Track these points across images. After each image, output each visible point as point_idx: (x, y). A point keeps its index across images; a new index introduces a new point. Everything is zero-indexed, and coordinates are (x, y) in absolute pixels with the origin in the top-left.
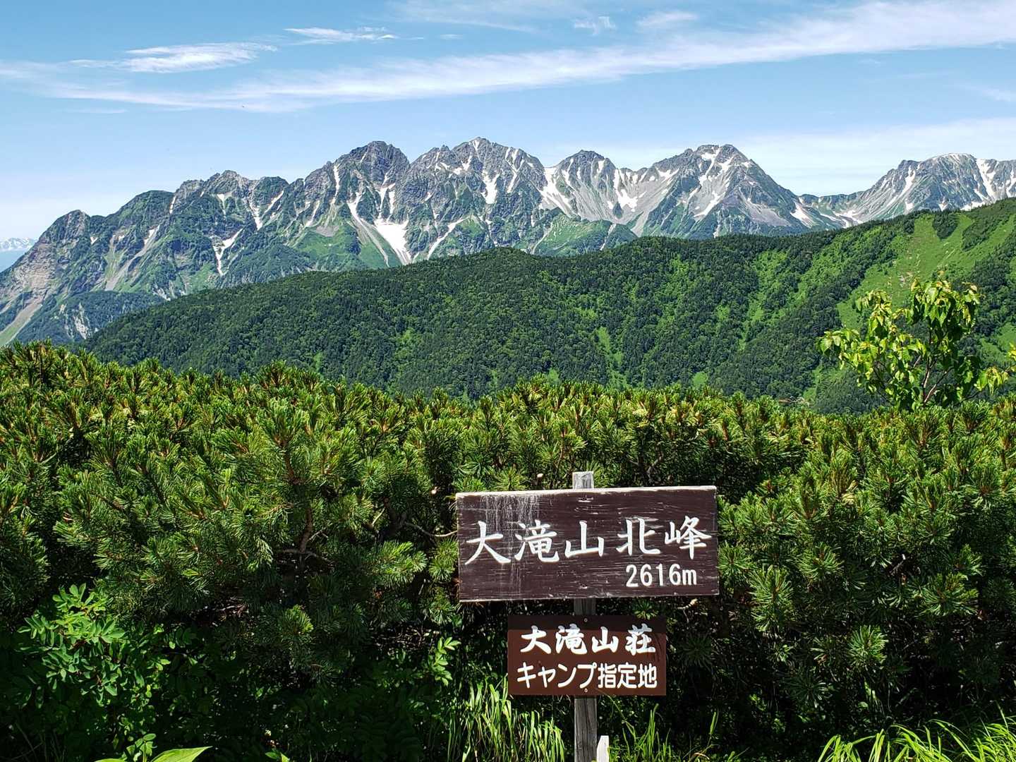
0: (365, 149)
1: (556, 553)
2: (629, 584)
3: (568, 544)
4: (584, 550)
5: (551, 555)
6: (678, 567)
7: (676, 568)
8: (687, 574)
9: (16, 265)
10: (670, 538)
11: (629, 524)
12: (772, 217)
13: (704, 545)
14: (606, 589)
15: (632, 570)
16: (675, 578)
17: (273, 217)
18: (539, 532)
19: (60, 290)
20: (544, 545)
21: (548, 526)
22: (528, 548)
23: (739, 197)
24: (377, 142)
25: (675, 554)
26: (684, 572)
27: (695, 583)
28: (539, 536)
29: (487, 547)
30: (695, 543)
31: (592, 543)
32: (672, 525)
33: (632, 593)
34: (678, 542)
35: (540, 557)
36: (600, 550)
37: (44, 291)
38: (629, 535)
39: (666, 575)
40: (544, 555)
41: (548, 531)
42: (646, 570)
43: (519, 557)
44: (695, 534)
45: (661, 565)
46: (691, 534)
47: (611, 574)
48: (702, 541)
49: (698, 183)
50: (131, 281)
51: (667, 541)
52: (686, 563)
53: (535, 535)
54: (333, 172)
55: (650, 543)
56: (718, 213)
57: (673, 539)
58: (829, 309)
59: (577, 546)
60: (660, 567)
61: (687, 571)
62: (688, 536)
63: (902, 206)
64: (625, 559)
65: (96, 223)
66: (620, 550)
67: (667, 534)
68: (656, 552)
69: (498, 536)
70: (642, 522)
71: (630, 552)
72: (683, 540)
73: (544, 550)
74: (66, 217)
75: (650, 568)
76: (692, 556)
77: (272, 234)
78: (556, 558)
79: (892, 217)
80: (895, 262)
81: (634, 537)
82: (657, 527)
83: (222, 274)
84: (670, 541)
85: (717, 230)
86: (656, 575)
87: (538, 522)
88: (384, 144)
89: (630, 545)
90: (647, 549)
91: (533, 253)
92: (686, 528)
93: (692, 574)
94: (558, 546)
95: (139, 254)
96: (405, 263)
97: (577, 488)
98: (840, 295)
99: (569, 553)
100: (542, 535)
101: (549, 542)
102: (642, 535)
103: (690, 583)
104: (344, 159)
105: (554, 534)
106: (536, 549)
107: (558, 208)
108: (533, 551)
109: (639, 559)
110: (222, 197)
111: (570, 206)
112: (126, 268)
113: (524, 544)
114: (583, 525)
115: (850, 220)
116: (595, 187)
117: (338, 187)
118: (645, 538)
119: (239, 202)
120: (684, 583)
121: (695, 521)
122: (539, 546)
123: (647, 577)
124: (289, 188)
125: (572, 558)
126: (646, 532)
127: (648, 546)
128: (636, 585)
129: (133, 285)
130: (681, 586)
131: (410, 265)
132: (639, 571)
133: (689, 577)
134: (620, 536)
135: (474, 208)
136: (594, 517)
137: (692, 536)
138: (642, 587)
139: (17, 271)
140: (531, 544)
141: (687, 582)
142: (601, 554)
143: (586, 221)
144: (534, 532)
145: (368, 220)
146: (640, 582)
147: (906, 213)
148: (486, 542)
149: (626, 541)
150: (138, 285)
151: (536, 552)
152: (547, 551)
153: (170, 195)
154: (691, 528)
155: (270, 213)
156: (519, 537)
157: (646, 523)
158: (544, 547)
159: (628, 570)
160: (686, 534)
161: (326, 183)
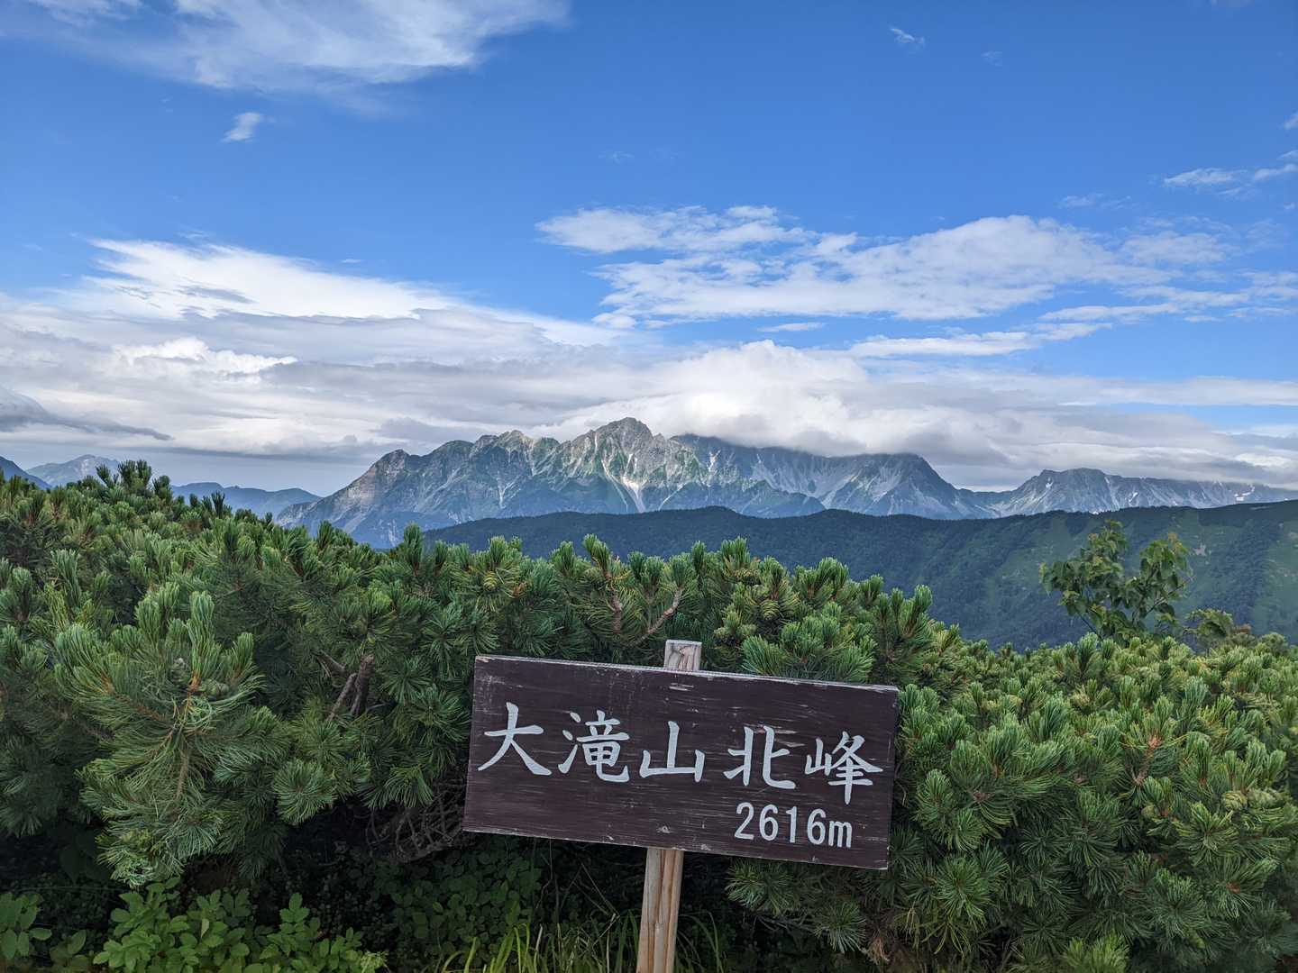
0: (621, 422)
1: (626, 768)
2: (739, 834)
3: (647, 755)
4: (671, 768)
5: (616, 770)
6: (823, 815)
7: (818, 816)
8: (836, 828)
9: (351, 486)
10: (813, 765)
11: (749, 733)
12: (935, 504)
13: (867, 782)
14: (702, 837)
15: (746, 810)
16: (816, 831)
17: (545, 468)
18: (601, 730)
19: (380, 508)
20: (607, 752)
21: (616, 722)
22: (580, 753)
23: (910, 486)
24: (630, 419)
25: (820, 792)
26: (832, 825)
27: (849, 845)
28: (601, 737)
29: (515, 745)
30: (854, 778)
31: (685, 759)
32: (820, 744)
33: (742, 849)
34: (827, 773)
35: (599, 771)
36: (697, 771)
37: (368, 508)
38: (747, 752)
39: (801, 827)
40: (606, 769)
41: (615, 730)
42: (770, 814)
43: (564, 768)
44: (855, 763)
45: (795, 809)
46: (850, 762)
47: (711, 814)
48: (867, 775)
49: (878, 472)
50: (435, 506)
51: (809, 770)
52: (836, 810)
53: (595, 735)
54: (594, 438)
55: (779, 769)
56: (892, 496)
57: (818, 767)
58: (976, 582)
59: (659, 761)
60: (793, 812)
61: (838, 824)
62: (844, 764)
63: (1041, 507)
64: (736, 790)
65: (414, 461)
66: (730, 775)
67: (809, 758)
68: (788, 785)
69: (536, 730)
70: (770, 732)
71: (746, 782)
72: (835, 771)
73: (607, 761)
74: (391, 454)
75: (775, 811)
76: (848, 799)
77: (543, 480)
78: (624, 777)
79: (1033, 513)
80: (1033, 550)
81: (753, 758)
82: (793, 745)
83: (502, 508)
84: (814, 770)
85: (891, 509)
86: (784, 827)
87: (601, 714)
88: (634, 420)
89: (746, 768)
90: (773, 778)
91: (741, 513)
92: (842, 752)
93: (845, 828)
94: (629, 757)
95: (443, 487)
96: (641, 511)
97: (671, 666)
98: (986, 572)
99: (645, 771)
100: (606, 736)
101: (616, 747)
102: (769, 755)
103: (840, 844)
104: (603, 428)
105: (624, 736)
106: (594, 758)
107: (765, 481)
108: (589, 762)
109: (759, 793)
110: (508, 449)
111: (774, 481)
112: (431, 497)
113: (576, 747)
114: (674, 727)
115: (998, 513)
116: (795, 467)
117: (596, 449)
118: (773, 760)
119: (521, 454)
120: (831, 842)
121: (859, 741)
122: (600, 754)
123: (769, 826)
124: (560, 447)
125: (650, 778)
126: (774, 750)
127: (775, 775)
128: (751, 837)
129: (435, 509)
130: (825, 845)
131: (644, 513)
132: (757, 815)
133: (840, 833)
134: (732, 752)
135: (698, 474)
136: (693, 717)
137: (850, 767)
138: (759, 840)
139: (351, 491)
140: (586, 748)
141: (835, 843)
142: (698, 778)
143: (786, 493)
144: (593, 731)
145: (616, 476)
146: (757, 833)
147: (1044, 512)
148: (516, 738)
149: (740, 761)
150: (438, 510)
151: (594, 763)
152: (611, 762)
153: (471, 445)
154: (850, 752)
155: (543, 464)
156: (568, 735)
157: (777, 736)
158: (606, 757)
159: (739, 811)
160: (841, 761)
161: (587, 445)
